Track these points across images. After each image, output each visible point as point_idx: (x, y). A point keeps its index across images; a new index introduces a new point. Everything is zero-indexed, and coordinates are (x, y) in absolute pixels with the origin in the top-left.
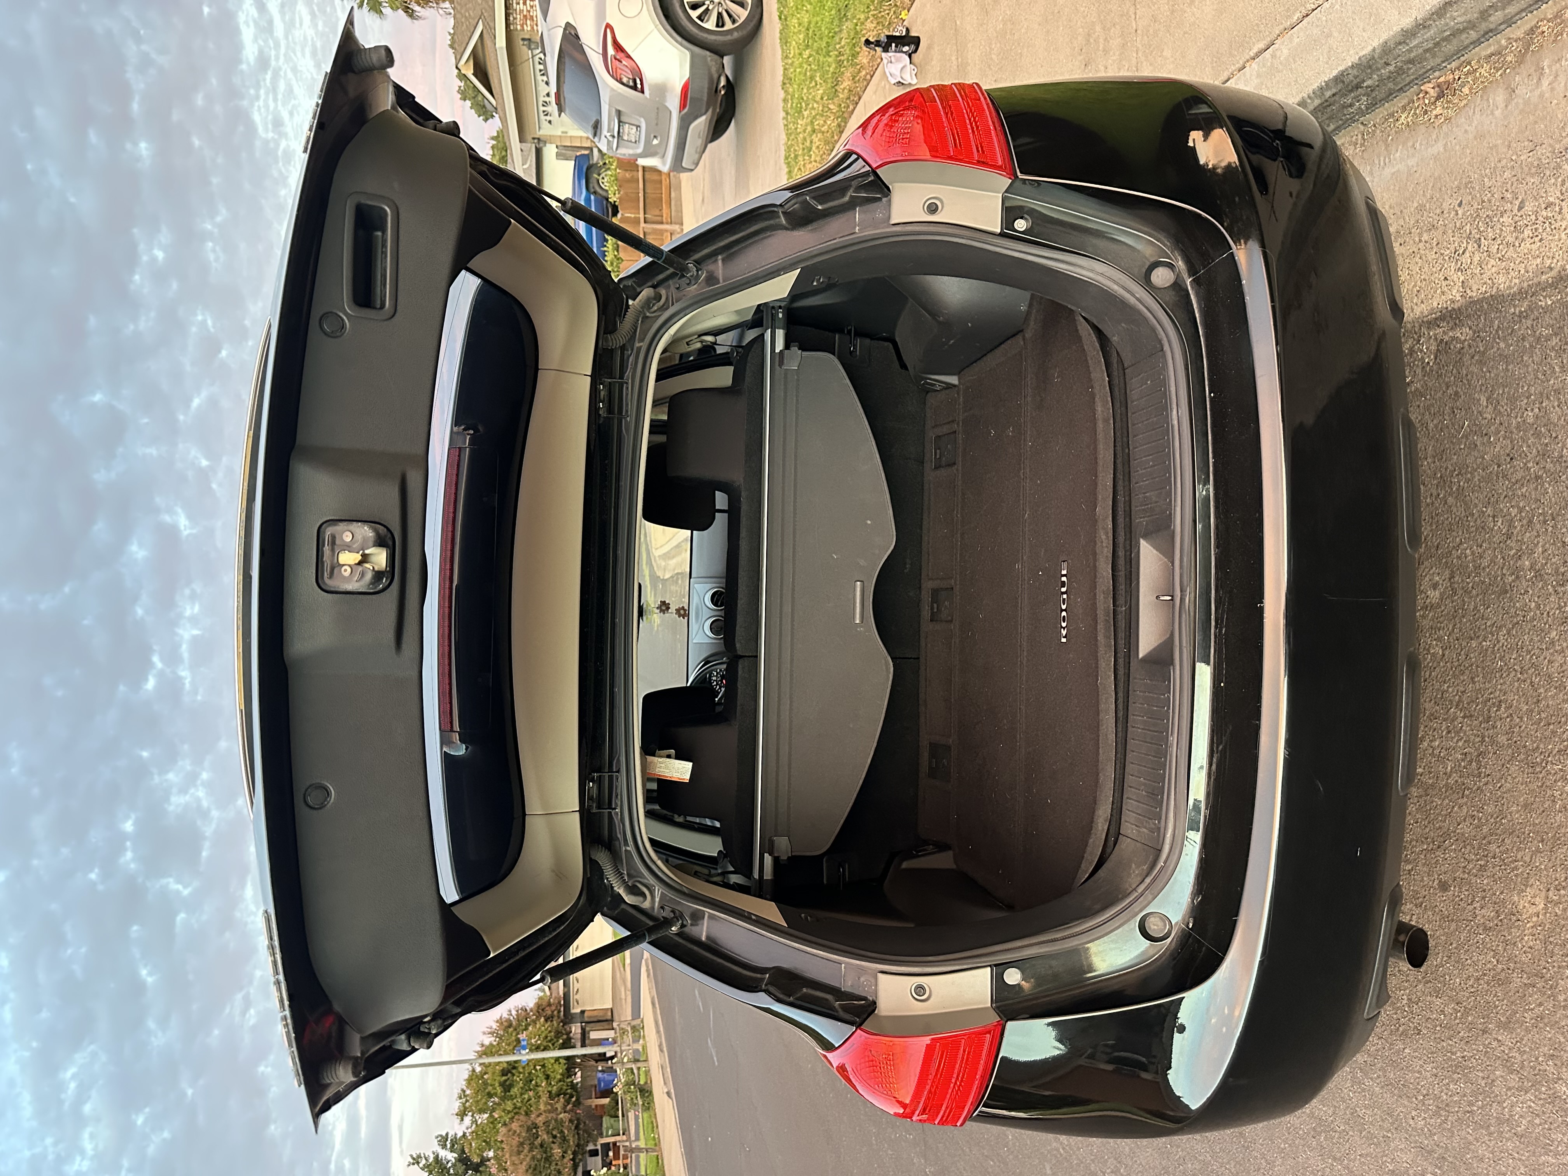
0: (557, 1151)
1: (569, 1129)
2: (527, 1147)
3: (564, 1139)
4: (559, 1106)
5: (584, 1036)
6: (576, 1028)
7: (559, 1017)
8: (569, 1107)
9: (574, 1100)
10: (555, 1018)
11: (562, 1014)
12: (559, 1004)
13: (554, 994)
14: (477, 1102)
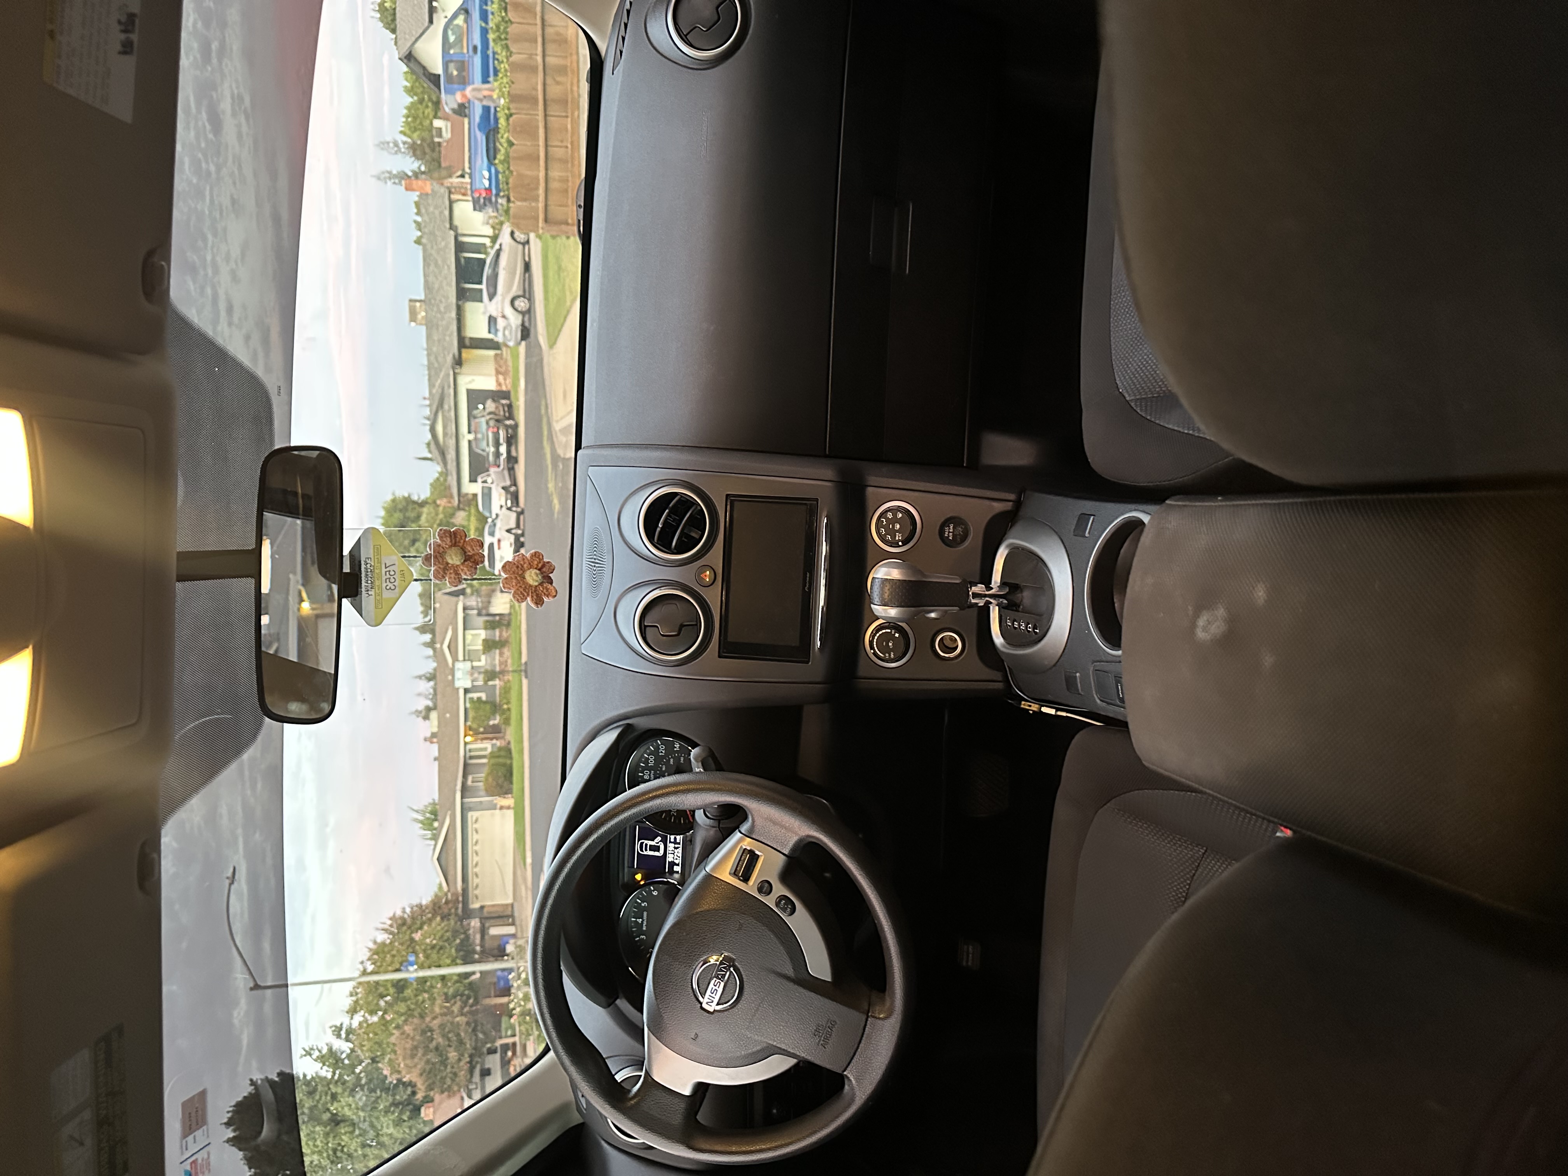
5: (483, 931)
6: (475, 923)
7: (456, 915)
8: (466, 1009)
9: (471, 1001)
10: (452, 917)
11: (460, 911)
12: (457, 901)
13: (452, 890)
14: (368, 1003)
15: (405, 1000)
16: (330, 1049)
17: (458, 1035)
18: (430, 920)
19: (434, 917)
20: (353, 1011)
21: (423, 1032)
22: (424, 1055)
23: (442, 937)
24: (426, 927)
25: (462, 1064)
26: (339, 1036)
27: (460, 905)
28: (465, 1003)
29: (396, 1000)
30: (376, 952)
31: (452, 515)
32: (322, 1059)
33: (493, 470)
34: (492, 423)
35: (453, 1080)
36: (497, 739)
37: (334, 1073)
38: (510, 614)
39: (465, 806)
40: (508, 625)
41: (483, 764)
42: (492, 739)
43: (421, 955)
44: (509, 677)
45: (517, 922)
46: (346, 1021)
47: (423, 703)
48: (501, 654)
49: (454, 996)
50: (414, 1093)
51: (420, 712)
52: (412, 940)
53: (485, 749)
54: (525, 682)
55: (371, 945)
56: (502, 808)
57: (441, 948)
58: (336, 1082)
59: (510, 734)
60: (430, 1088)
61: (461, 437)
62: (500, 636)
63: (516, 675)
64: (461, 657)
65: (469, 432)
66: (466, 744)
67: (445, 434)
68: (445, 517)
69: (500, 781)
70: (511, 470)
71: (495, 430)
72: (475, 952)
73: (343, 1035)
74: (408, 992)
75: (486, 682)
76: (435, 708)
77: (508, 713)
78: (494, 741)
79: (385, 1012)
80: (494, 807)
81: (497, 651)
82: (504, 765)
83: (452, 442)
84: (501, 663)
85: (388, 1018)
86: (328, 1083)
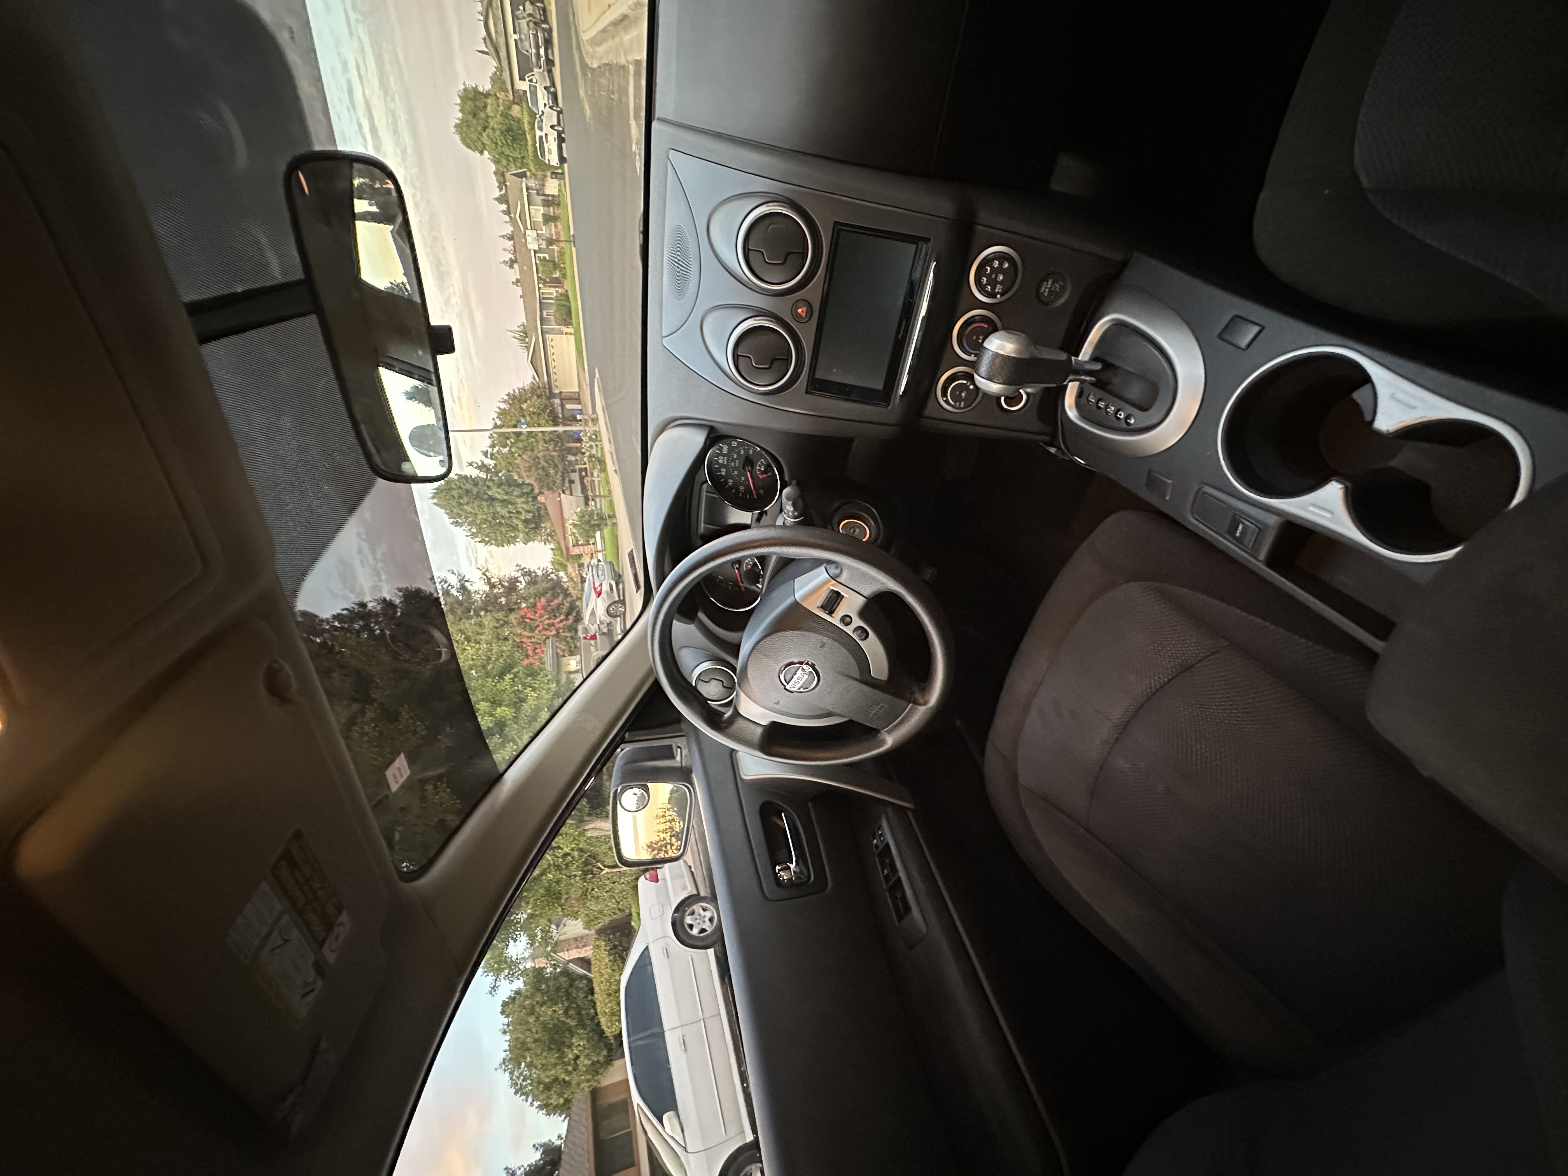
0: (552, 472)
1: (558, 461)
2: (534, 469)
3: (556, 466)
4: (551, 448)
5: (562, 406)
6: (557, 401)
7: (546, 396)
8: (557, 448)
9: (560, 444)
10: (544, 397)
11: (548, 394)
12: (545, 388)
13: (542, 381)
14: (500, 442)
15: (522, 441)
16: (483, 463)
17: (554, 462)
18: (530, 398)
19: (532, 397)
20: (493, 446)
21: (534, 459)
22: (536, 470)
23: (539, 408)
24: (528, 402)
25: (558, 476)
26: (487, 457)
27: (547, 391)
28: (556, 445)
29: (516, 441)
30: (500, 414)
31: (510, 108)
32: (478, 467)
33: (536, 70)
34: (531, 25)
35: (554, 485)
36: (559, 287)
37: (487, 476)
38: (559, 196)
39: (544, 330)
40: (558, 205)
41: (552, 303)
42: (555, 287)
43: (528, 418)
44: (562, 244)
45: (582, 403)
46: (490, 450)
47: (508, 256)
48: (556, 226)
49: (550, 441)
50: (533, 490)
51: (507, 262)
52: (521, 408)
53: (552, 294)
54: (574, 249)
55: (498, 410)
56: (566, 334)
57: (539, 414)
58: (489, 480)
59: (567, 284)
60: (541, 488)
61: (509, 36)
62: (554, 212)
63: (567, 243)
64: (529, 227)
65: (515, 33)
66: (539, 288)
67: (496, 32)
68: (504, 109)
69: (564, 316)
70: (550, 72)
71: (535, 32)
72: (558, 417)
73: (489, 456)
74: (523, 437)
75: (547, 246)
76: (516, 262)
77: (564, 270)
78: (557, 289)
79: (511, 447)
80: (561, 333)
81: (553, 224)
82: (564, 306)
83: (502, 40)
84: (556, 233)
85: (513, 450)
86: (485, 480)
